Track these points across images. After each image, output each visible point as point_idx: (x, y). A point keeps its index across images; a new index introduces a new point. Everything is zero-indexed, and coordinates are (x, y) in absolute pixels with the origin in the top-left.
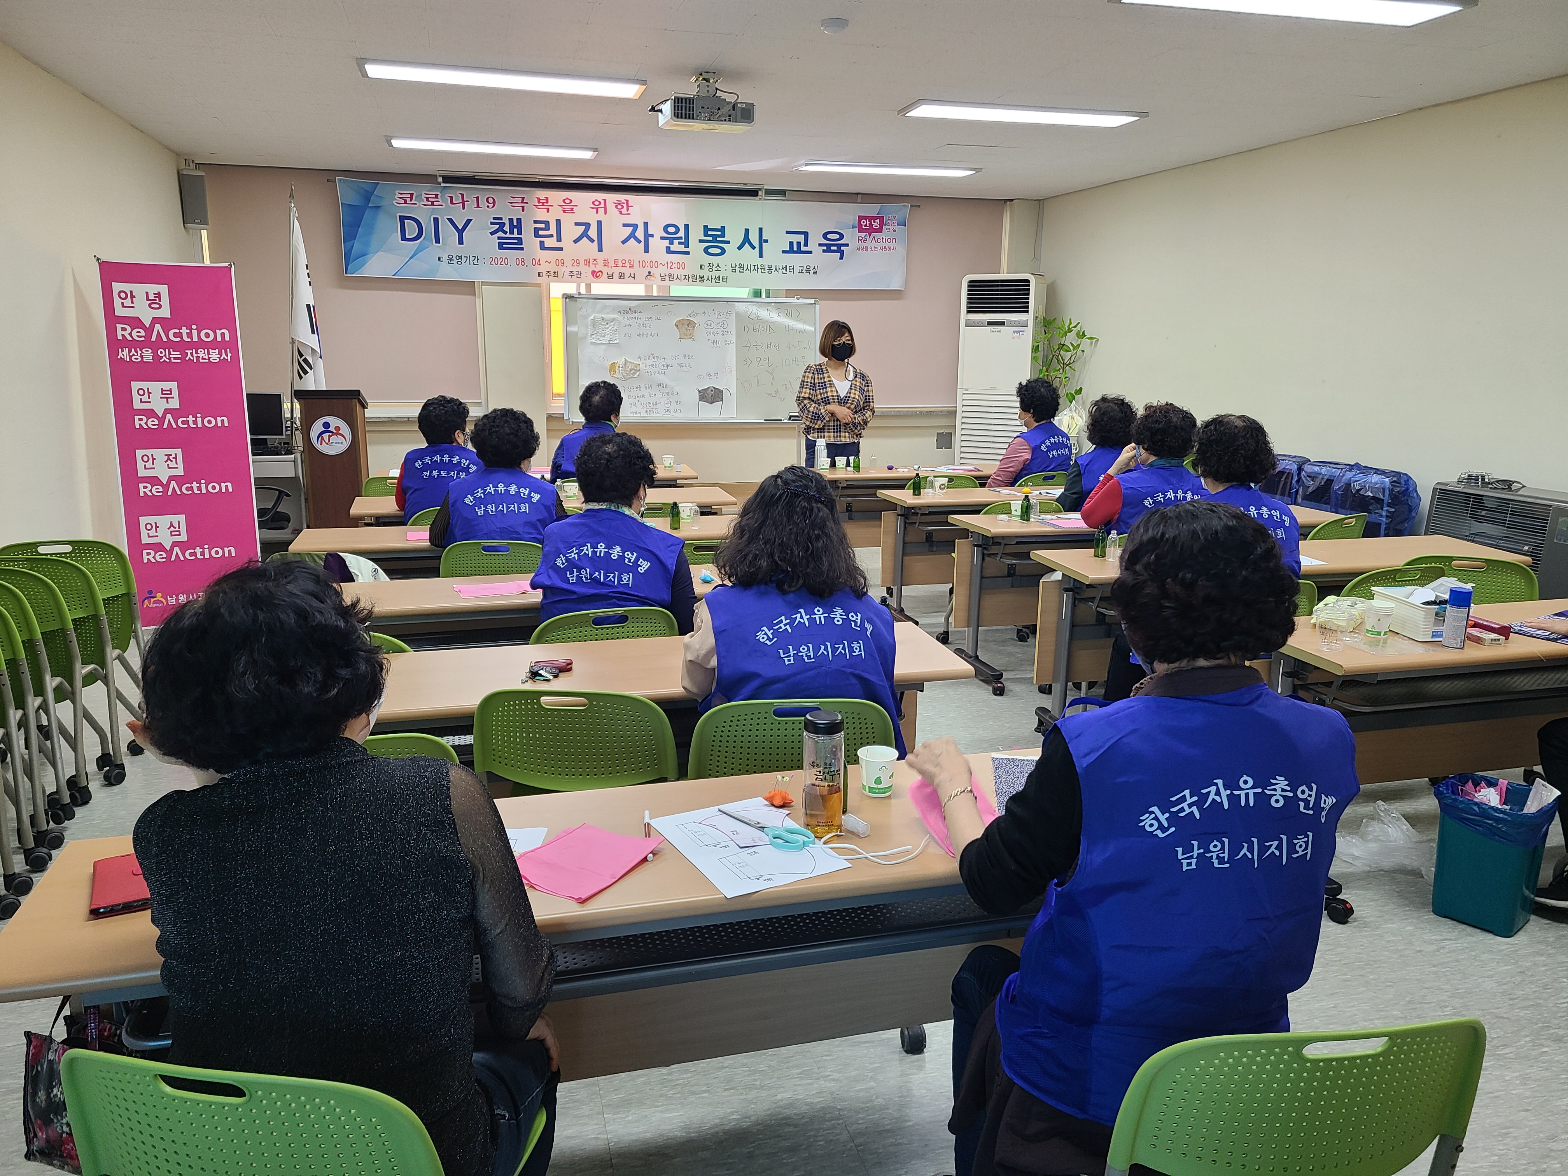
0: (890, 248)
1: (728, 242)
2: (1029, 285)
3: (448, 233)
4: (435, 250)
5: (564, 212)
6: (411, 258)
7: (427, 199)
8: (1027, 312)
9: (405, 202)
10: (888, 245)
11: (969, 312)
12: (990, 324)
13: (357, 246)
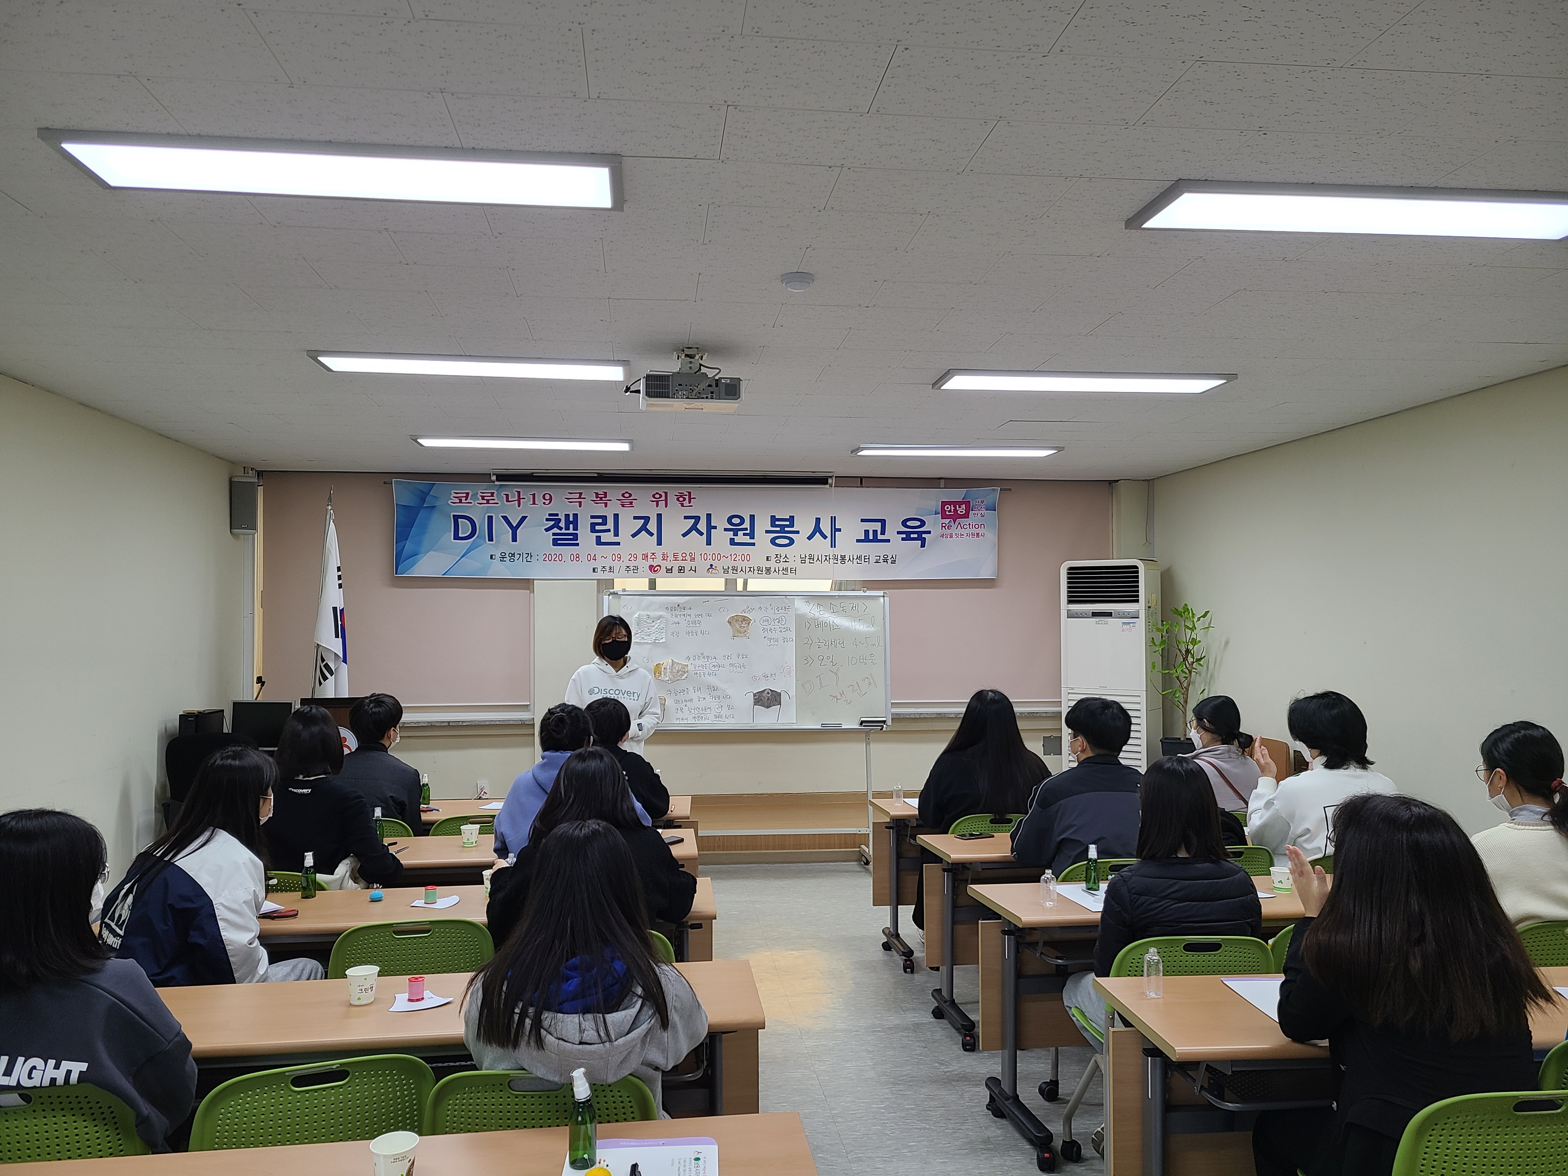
0: (978, 534)
1: (798, 532)
2: (1137, 572)
3: (502, 530)
4: (488, 548)
5: (623, 506)
6: (462, 557)
7: (483, 498)
8: (1137, 601)
9: (461, 502)
10: (975, 531)
11: (1070, 602)
12: (1095, 614)
13: (409, 546)
